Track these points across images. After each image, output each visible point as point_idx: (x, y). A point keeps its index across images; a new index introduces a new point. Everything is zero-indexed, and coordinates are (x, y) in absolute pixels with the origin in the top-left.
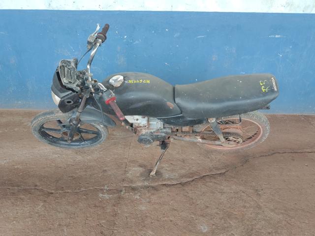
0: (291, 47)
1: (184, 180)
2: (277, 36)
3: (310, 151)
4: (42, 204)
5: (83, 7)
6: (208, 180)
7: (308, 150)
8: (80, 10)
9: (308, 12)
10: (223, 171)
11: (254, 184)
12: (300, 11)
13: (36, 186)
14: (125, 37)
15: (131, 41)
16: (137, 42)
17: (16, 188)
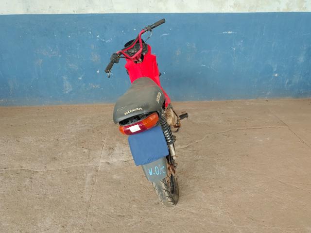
0: (242, 41)
2: (229, 32)
4: (29, 180)
5: (58, 11)
8: (56, 14)
9: (253, 11)
12: (246, 11)
13: (22, 167)
14: (98, 36)
15: (104, 40)
16: (109, 41)
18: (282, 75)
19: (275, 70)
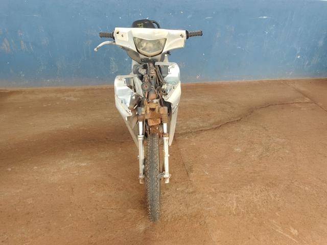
0: (274, 26)
1: (214, 126)
2: (264, 17)
3: (292, 102)
4: (120, 149)
6: (231, 125)
7: (291, 102)
10: (239, 118)
11: (261, 124)
13: (107, 139)
14: (147, 18)
17: (92, 141)
18: (304, 57)
19: (298, 52)
